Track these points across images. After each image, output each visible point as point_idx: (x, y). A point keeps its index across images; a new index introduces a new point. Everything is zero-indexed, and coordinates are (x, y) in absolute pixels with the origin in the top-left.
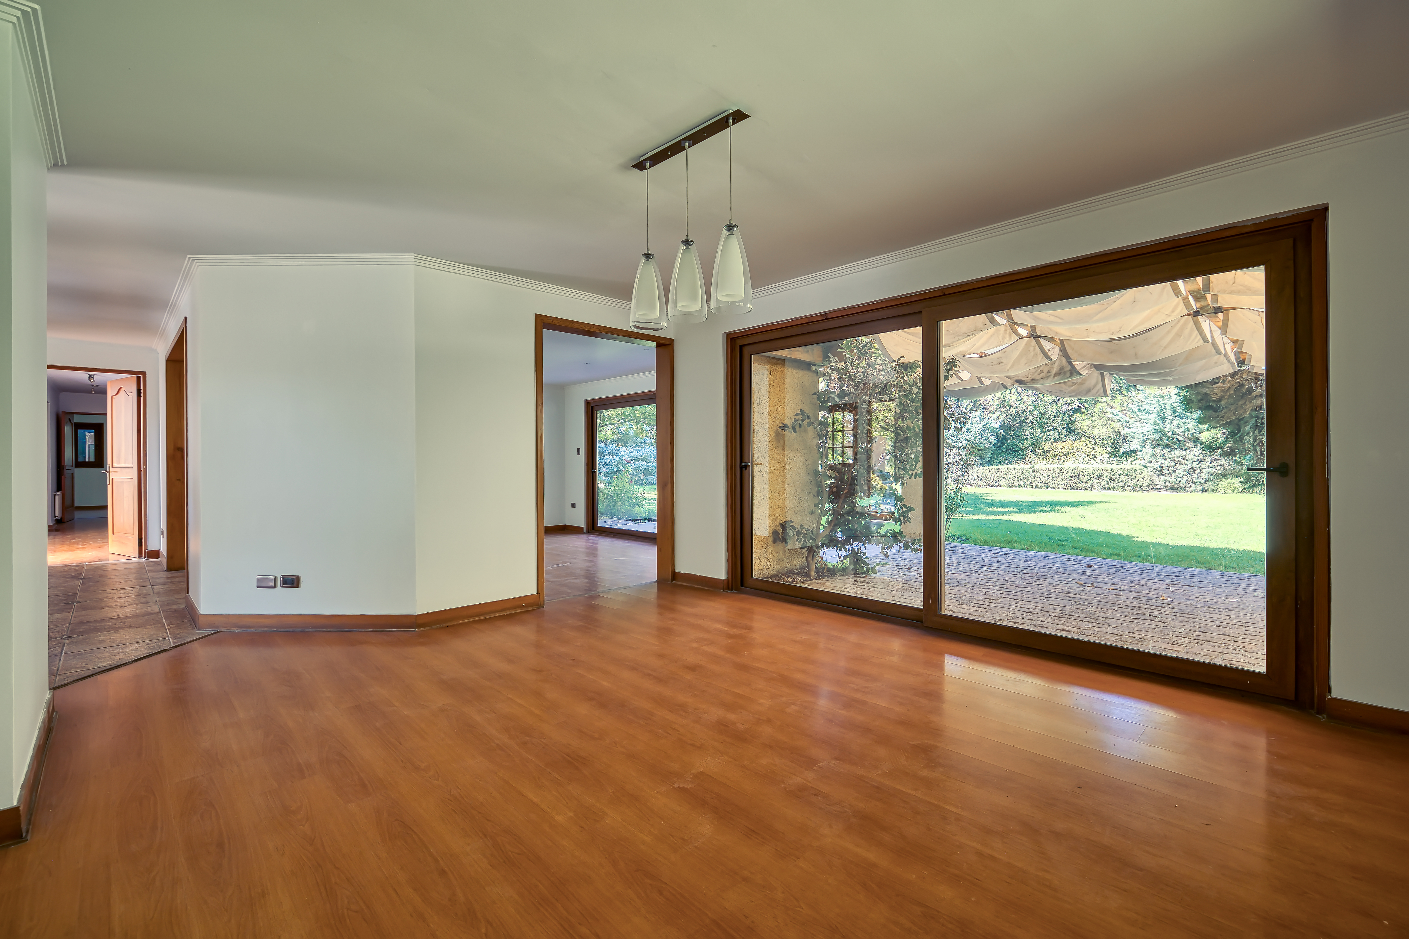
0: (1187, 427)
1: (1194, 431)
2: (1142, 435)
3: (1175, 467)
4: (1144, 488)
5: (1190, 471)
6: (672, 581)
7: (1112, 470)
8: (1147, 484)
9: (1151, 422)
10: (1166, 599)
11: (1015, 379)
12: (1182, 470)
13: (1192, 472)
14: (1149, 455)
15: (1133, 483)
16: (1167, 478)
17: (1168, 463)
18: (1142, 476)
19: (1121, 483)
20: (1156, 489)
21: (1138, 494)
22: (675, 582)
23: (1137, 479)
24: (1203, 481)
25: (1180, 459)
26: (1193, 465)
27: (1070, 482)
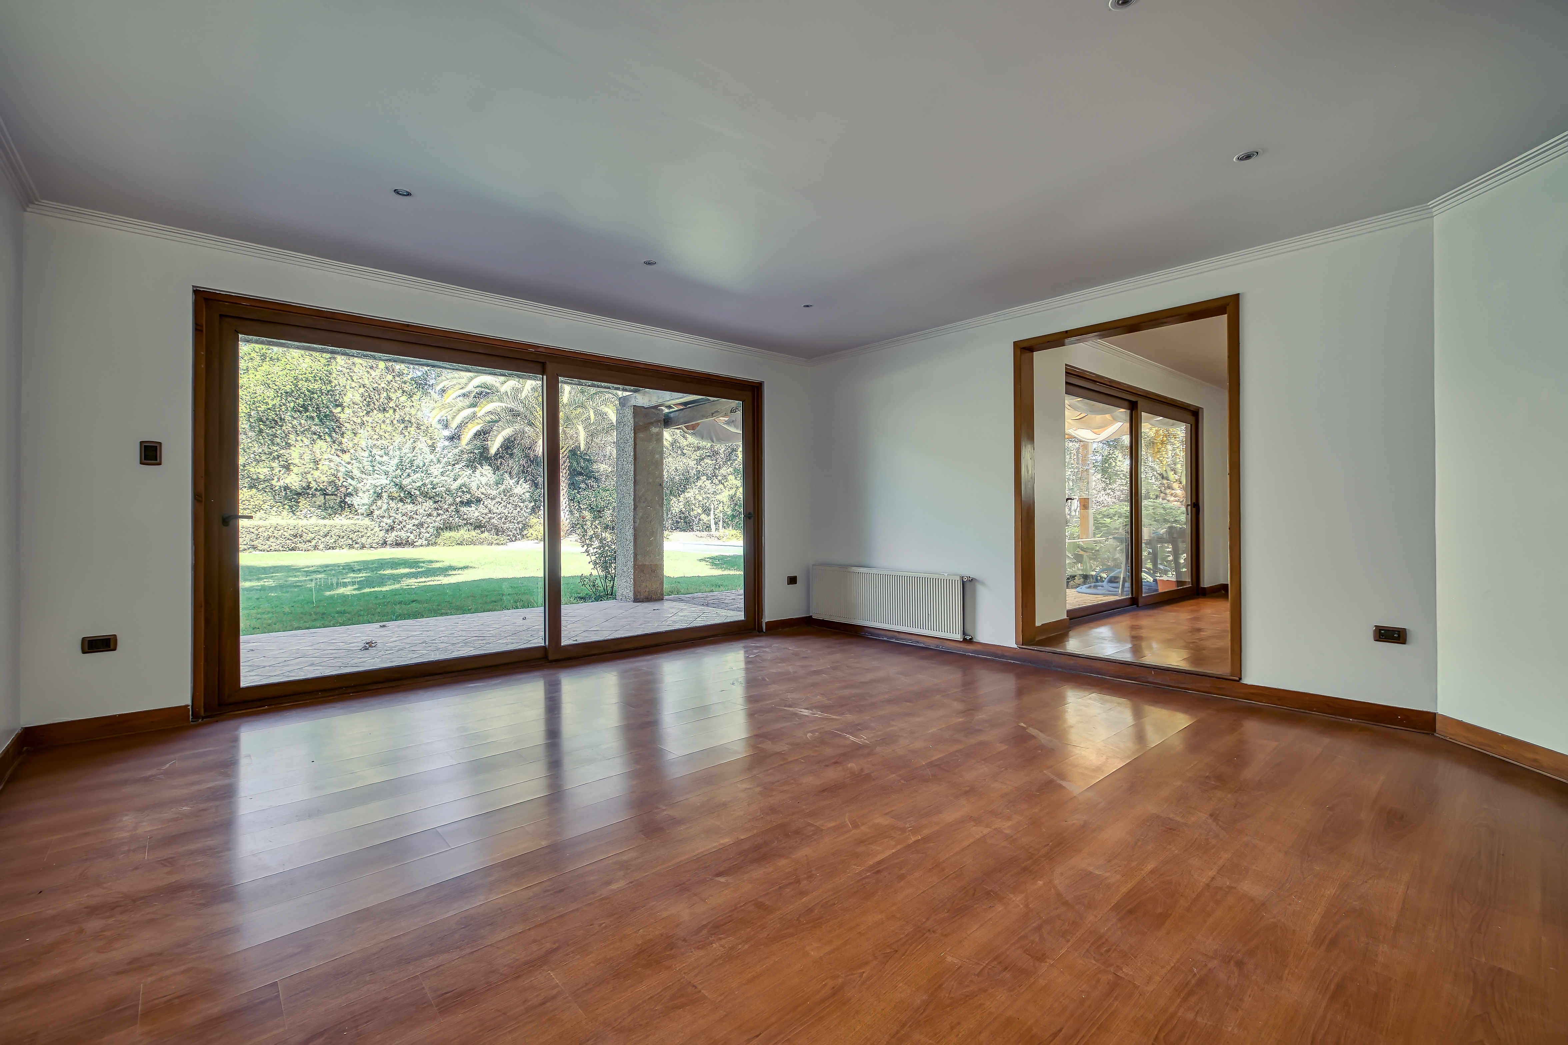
0: (423, 481)
2: (377, 488)
3: (406, 521)
4: (374, 545)
5: (419, 526)
12: (412, 525)
14: (382, 510)
20: (384, 546)
23: (368, 535)
25: (411, 513)
26: (422, 520)
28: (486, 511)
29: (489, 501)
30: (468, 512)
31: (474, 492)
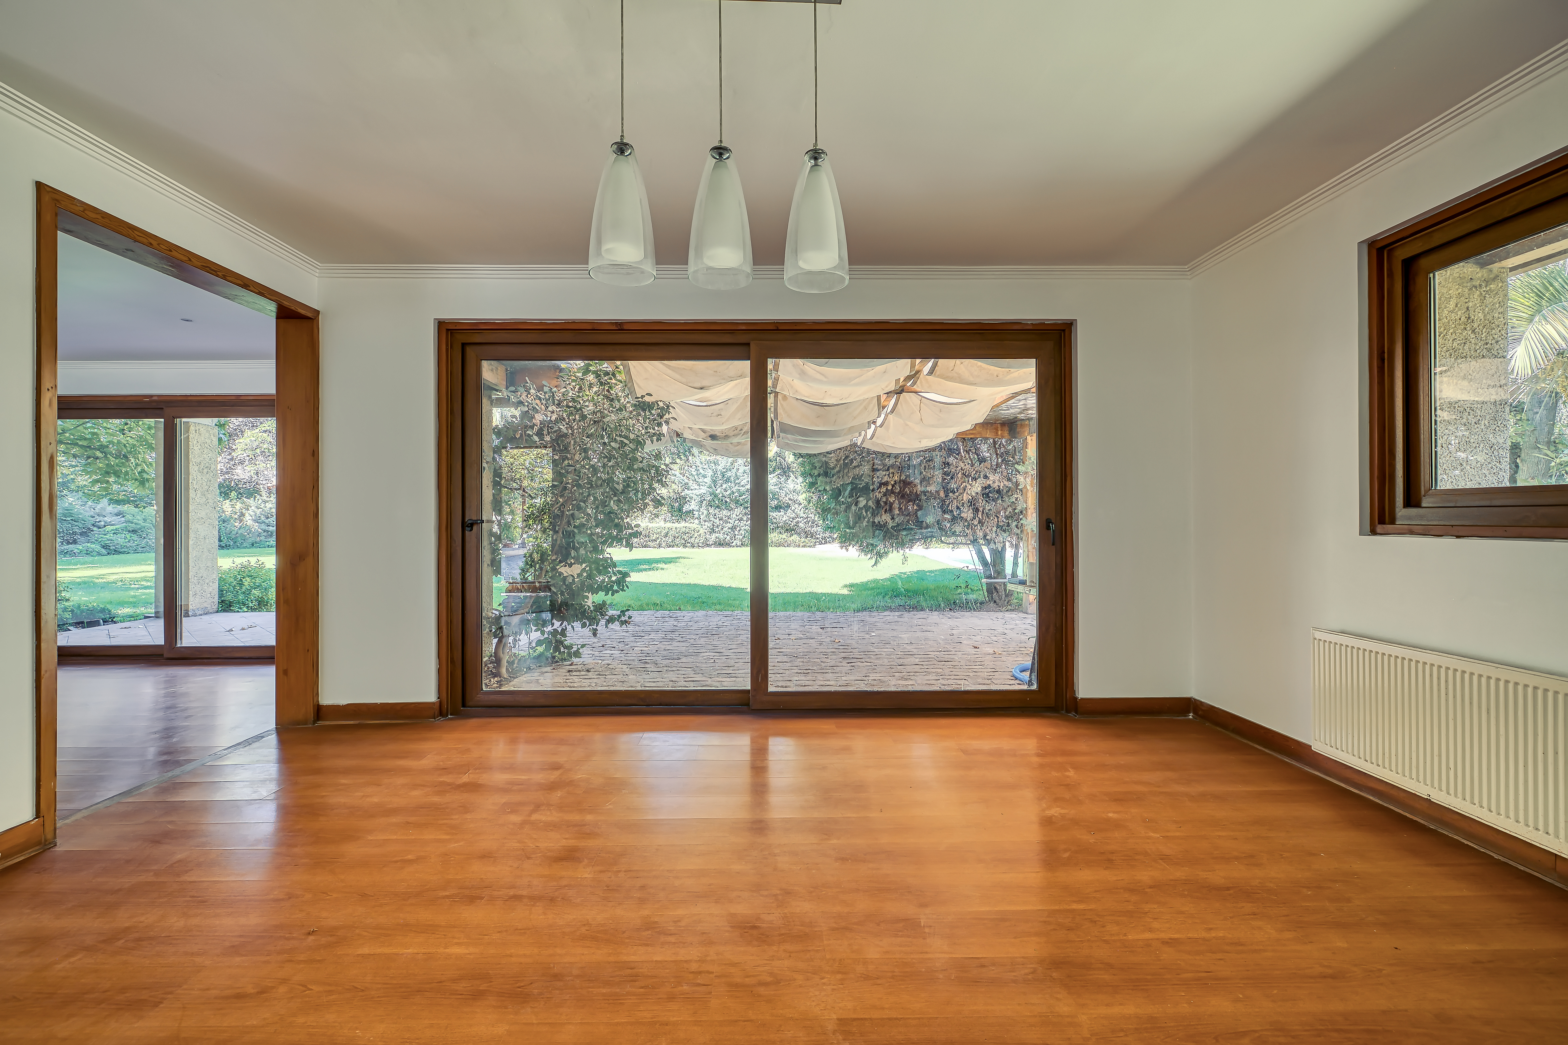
0: (732, 490)
1: (736, 494)
2: (700, 497)
3: (723, 525)
4: (700, 545)
5: (733, 528)
6: (314, 722)
7: (676, 528)
8: (703, 541)
9: (707, 485)
10: (839, 642)
11: (710, 434)
12: (727, 528)
13: (734, 530)
14: (704, 515)
15: (692, 540)
16: (717, 535)
17: (717, 521)
18: (698, 534)
19: (683, 541)
20: (708, 546)
21: (696, 550)
22: (320, 723)
23: (695, 536)
24: (741, 537)
25: (726, 518)
26: (735, 524)
27: (642, 540)
28: (793, 515)
29: (796, 506)
30: (777, 517)
31: (782, 498)
